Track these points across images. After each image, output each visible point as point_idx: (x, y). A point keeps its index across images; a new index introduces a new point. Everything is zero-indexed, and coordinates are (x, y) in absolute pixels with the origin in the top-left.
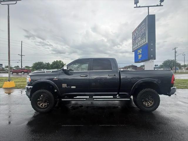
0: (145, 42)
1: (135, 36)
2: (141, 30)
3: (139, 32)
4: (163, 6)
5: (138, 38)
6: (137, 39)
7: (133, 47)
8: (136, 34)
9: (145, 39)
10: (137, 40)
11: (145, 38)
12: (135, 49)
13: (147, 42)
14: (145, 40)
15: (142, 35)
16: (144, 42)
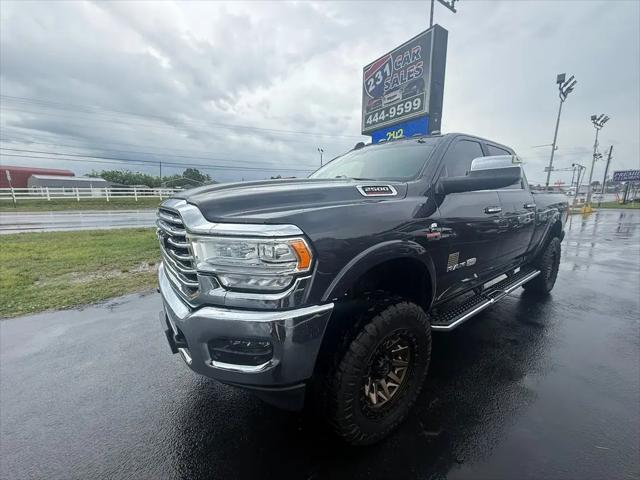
0: (421, 108)
1: (378, 83)
2: (405, 69)
3: (399, 72)
4: (455, 11)
5: (391, 91)
6: (387, 93)
7: (366, 118)
8: (384, 75)
9: (419, 100)
10: (386, 97)
11: (422, 97)
12: (377, 126)
13: (426, 110)
14: (419, 104)
15: (410, 85)
16: (416, 111)
